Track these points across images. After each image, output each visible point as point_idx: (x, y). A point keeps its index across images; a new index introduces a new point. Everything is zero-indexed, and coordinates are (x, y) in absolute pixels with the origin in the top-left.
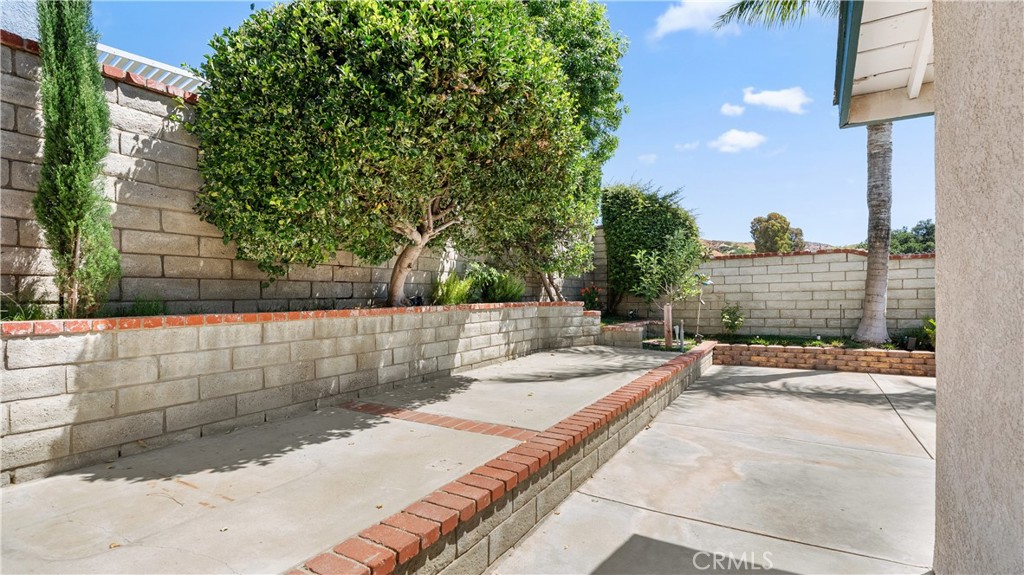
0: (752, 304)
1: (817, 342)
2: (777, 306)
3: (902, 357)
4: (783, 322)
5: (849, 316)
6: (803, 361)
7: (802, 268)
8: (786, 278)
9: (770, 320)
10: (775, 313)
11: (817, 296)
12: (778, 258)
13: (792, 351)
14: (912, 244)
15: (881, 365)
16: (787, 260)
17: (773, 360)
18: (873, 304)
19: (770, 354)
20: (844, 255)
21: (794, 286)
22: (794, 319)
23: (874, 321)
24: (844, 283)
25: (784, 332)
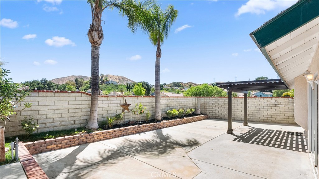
0: (39, 117)
1: (76, 132)
2: (52, 117)
3: (107, 133)
4: (55, 124)
5: (83, 119)
6: (73, 142)
7: (64, 99)
8: (57, 103)
9: (49, 124)
10: (51, 120)
11: (70, 111)
12: (53, 93)
13: (68, 139)
14: (41, 85)
15: (101, 137)
16: (57, 94)
17: (60, 145)
18: (94, 114)
19: (57, 143)
20: (81, 94)
21: (61, 107)
22: (61, 122)
23: (94, 120)
24: (81, 105)
25: (56, 129)
